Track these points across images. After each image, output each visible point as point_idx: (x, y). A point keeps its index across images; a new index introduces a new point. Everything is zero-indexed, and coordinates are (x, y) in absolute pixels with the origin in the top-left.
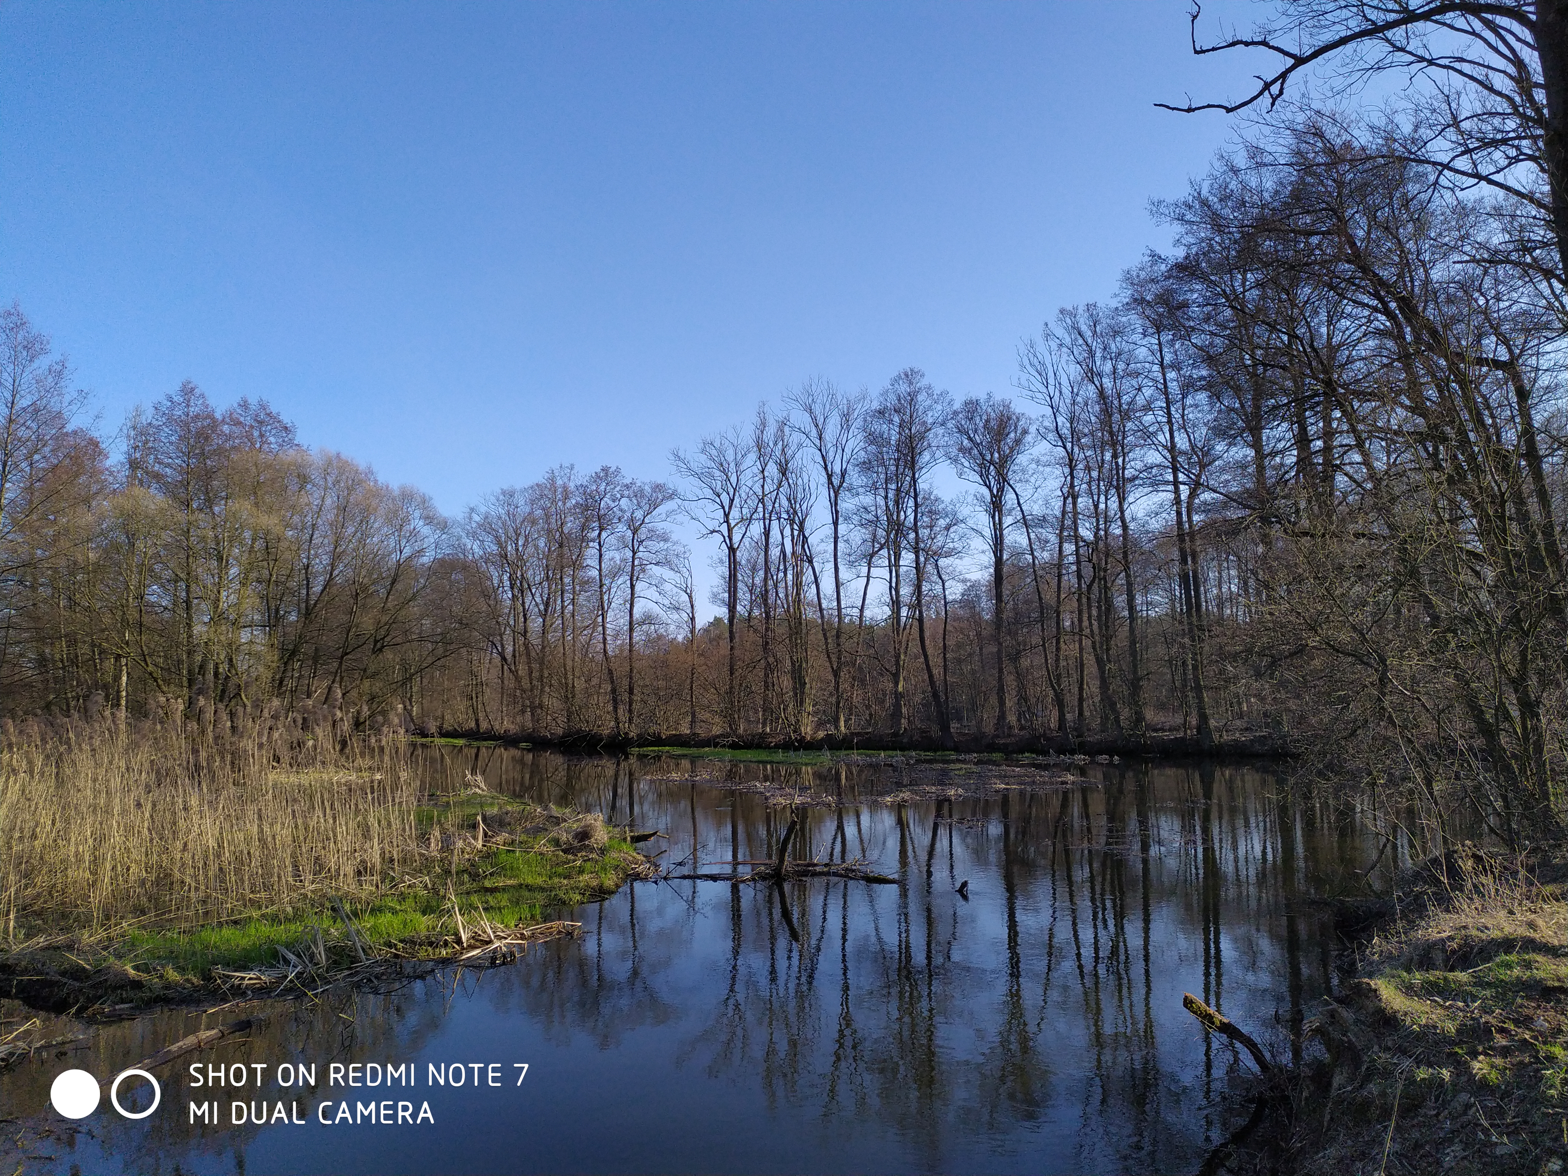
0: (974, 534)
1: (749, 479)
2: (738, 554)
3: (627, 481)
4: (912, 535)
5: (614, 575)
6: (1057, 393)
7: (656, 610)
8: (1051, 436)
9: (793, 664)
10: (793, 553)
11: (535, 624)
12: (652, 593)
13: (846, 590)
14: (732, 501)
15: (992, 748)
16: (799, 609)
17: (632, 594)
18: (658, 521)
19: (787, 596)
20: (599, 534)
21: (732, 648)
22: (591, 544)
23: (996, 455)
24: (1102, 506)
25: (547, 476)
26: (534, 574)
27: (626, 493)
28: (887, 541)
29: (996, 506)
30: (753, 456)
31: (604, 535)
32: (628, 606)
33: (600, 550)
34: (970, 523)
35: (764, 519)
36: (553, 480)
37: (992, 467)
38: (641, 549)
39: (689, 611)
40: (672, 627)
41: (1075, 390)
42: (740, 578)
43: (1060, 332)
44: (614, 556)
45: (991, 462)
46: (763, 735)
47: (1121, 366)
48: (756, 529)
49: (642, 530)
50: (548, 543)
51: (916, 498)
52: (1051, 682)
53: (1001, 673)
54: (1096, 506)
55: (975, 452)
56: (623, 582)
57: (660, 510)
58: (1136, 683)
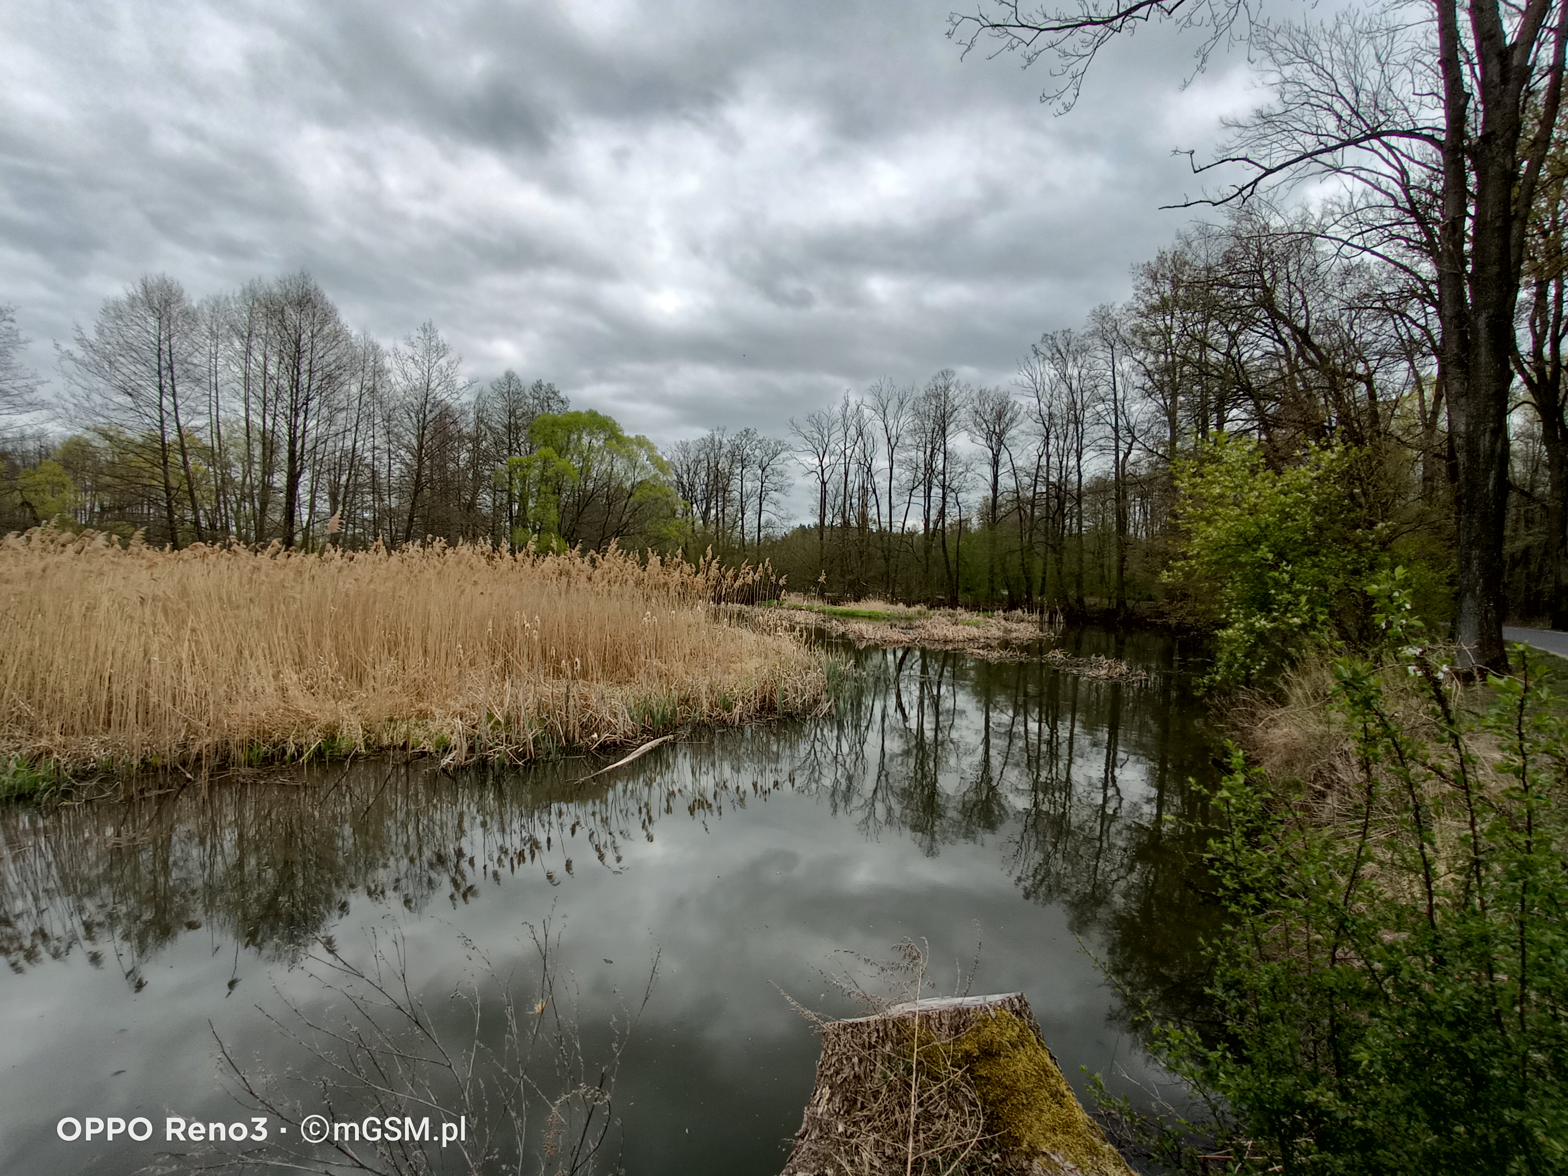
0: (979, 478)
1: (837, 439)
2: (827, 486)
3: (760, 438)
4: (941, 477)
5: (750, 497)
6: (1041, 388)
7: (775, 519)
8: (1035, 416)
14: (824, 452)
16: (865, 522)
17: (760, 509)
18: (777, 463)
22: (736, 477)
23: (997, 428)
24: (1065, 463)
25: (709, 434)
27: (759, 445)
28: (923, 480)
29: (995, 463)
30: (839, 424)
31: (744, 471)
32: (758, 516)
33: (741, 481)
34: (979, 471)
36: (713, 437)
37: (994, 436)
38: (767, 481)
41: (1053, 387)
42: (828, 500)
43: (1045, 349)
44: (750, 484)
45: (994, 432)
48: (840, 470)
49: (768, 469)
50: (708, 475)
51: (945, 454)
52: (1024, 572)
53: (992, 566)
54: (1061, 463)
55: (984, 426)
56: (754, 501)
57: (781, 456)
58: (1080, 575)
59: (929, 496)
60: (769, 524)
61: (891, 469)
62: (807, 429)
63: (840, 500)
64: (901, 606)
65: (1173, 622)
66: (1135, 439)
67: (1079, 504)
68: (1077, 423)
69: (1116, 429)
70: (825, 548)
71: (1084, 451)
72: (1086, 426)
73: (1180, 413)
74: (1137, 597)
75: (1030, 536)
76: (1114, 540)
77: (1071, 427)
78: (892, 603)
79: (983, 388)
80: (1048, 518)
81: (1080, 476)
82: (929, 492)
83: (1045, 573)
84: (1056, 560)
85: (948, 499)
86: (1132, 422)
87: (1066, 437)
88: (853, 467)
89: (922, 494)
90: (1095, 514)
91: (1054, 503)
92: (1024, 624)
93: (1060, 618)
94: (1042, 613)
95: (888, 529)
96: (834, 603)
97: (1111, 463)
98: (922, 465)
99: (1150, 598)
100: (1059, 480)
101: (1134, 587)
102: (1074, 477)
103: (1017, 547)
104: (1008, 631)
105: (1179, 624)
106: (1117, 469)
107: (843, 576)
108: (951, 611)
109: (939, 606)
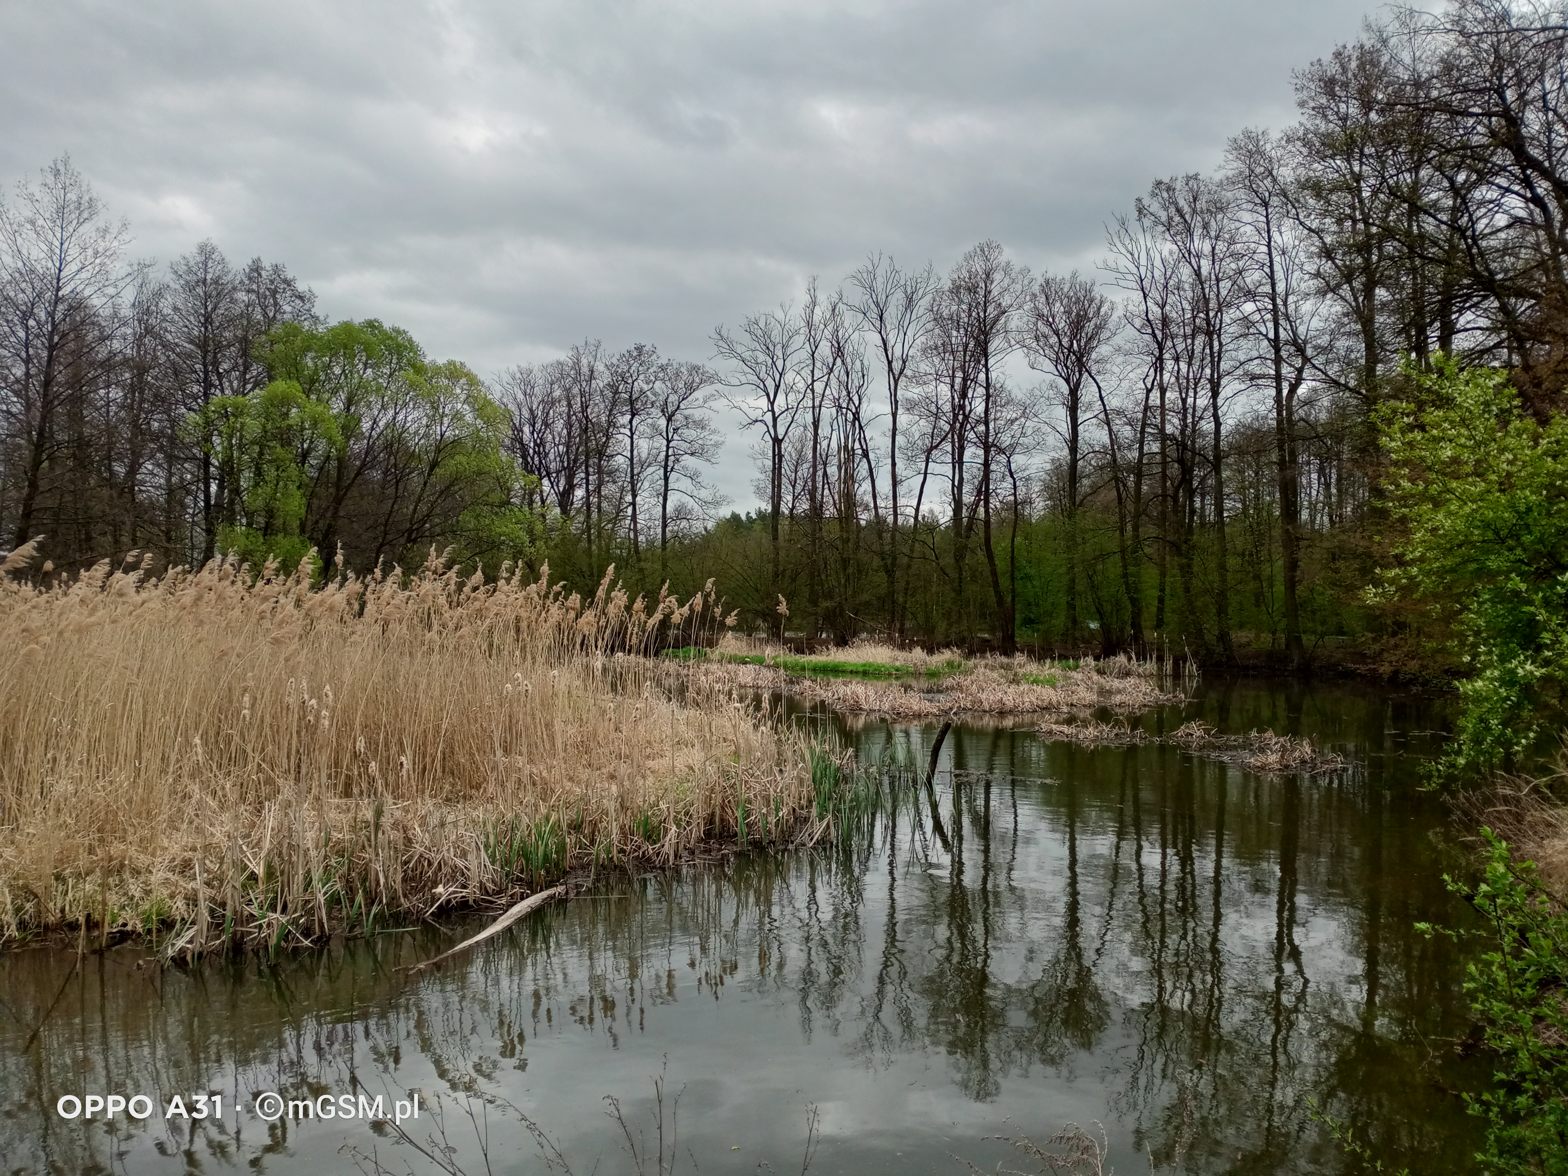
0: (1048, 429)
1: (797, 363)
2: (783, 446)
3: (664, 361)
4: (981, 428)
5: (644, 465)
6: (1149, 275)
7: (691, 503)
8: (1140, 323)
12: (687, 486)
13: (902, 488)
14: (777, 387)
16: (852, 508)
17: (666, 486)
18: (694, 406)
20: (631, 422)
21: (776, 548)
23: (1076, 342)
24: (1190, 400)
25: (571, 354)
27: (661, 375)
28: (951, 432)
29: (1073, 400)
30: (802, 337)
31: (636, 420)
32: (662, 500)
33: (632, 438)
34: (1044, 416)
35: (813, 407)
36: (577, 359)
37: (1070, 356)
38: (676, 437)
41: (1169, 272)
42: (785, 472)
43: (1155, 207)
44: (647, 444)
45: (1070, 350)
48: (804, 419)
49: (678, 416)
50: (569, 425)
51: (987, 388)
52: (1128, 591)
53: (1073, 581)
54: (1184, 401)
55: (1054, 340)
56: (654, 473)
57: (698, 394)
58: (1222, 594)
59: (961, 462)
60: (681, 513)
61: (894, 415)
62: (744, 343)
63: (805, 470)
64: (918, 653)
65: (1385, 669)
66: (1306, 360)
67: (1217, 469)
68: (1209, 334)
69: (1276, 343)
70: (782, 553)
71: (1224, 382)
72: (1225, 339)
73: (1380, 319)
74: (1320, 629)
75: (1136, 528)
76: (1277, 533)
77: (1200, 340)
78: (902, 647)
79: (1050, 275)
80: (1164, 496)
81: (1218, 424)
82: (961, 455)
83: (1162, 590)
84: (1182, 567)
85: (993, 467)
86: (1302, 330)
87: (1191, 358)
88: (828, 413)
89: (949, 458)
90: (1241, 490)
91: (1174, 469)
92: (1132, 680)
93: (1191, 668)
94: (1160, 659)
95: (890, 519)
96: (800, 651)
97: (1271, 402)
98: (947, 407)
99: (1340, 631)
100: (1183, 432)
101: (1313, 612)
102: (1207, 426)
103: (1113, 545)
104: (1103, 692)
105: (1396, 673)
106: (1279, 413)
107: (815, 604)
108: (1004, 660)
109: (983, 652)
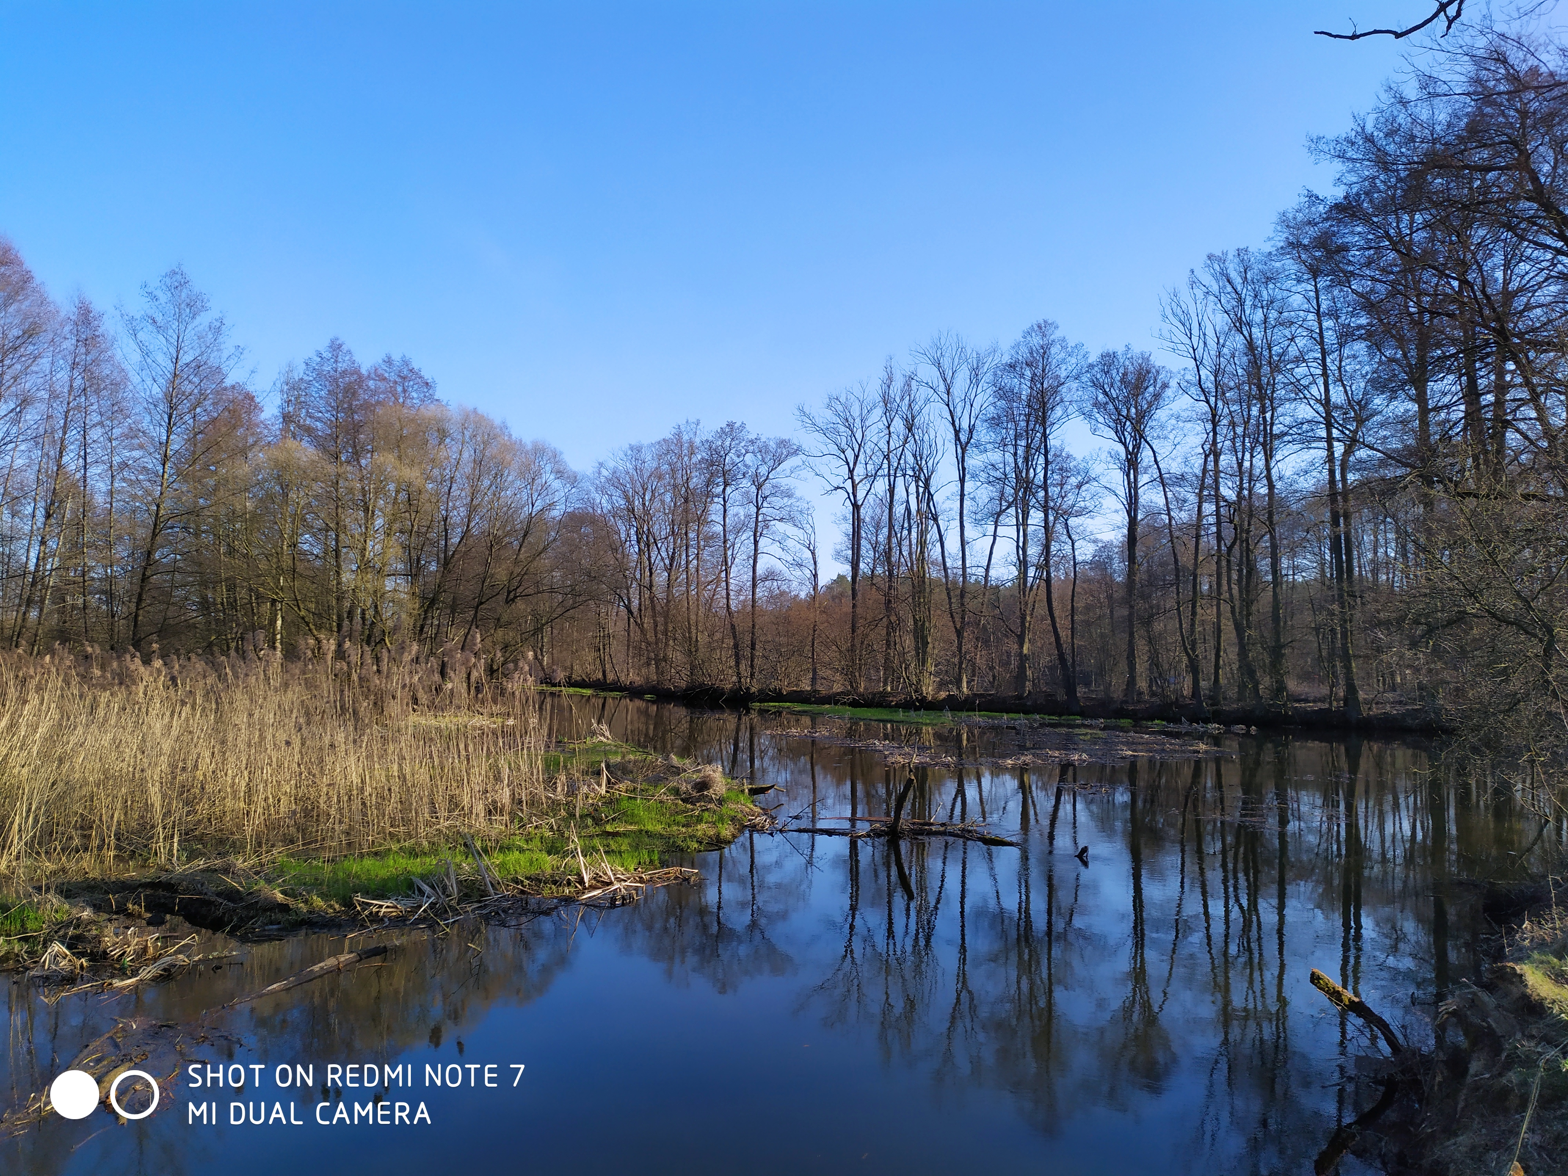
0: (1107, 492)
1: (875, 435)
2: (862, 511)
3: (752, 436)
4: (1042, 494)
5: (738, 532)
6: (1201, 344)
7: (779, 566)
8: (1194, 390)
9: (915, 621)
10: (918, 511)
11: (661, 578)
12: (775, 549)
13: (971, 549)
14: (857, 457)
15: (1120, 713)
16: (923, 567)
17: (756, 550)
18: (782, 477)
19: (910, 554)
20: (724, 489)
21: (854, 606)
22: (716, 500)
23: (1133, 410)
24: (1247, 464)
25: (674, 431)
26: (661, 529)
27: (751, 448)
28: (1015, 499)
29: (1131, 464)
30: (878, 412)
31: (729, 490)
32: (751, 562)
33: (724, 506)
34: (1103, 481)
35: (889, 475)
36: (679, 435)
37: (1128, 423)
38: (765, 504)
39: (812, 568)
40: (795, 584)
41: (1221, 341)
42: (863, 534)
43: (1207, 279)
44: (739, 511)
45: (1127, 418)
46: (884, 694)
47: (1273, 315)
48: (881, 486)
49: (766, 485)
50: (674, 498)
51: (1047, 456)
52: (1185, 647)
53: (1132, 637)
54: (1239, 465)
55: (1112, 408)
56: (745, 538)
57: (786, 465)
59: (1025, 524)
60: (771, 576)
61: (962, 481)
62: (828, 420)
63: (882, 536)
71: (1276, 444)
72: (1278, 402)
81: (1272, 486)
82: (1025, 519)
85: (1054, 529)
89: (1014, 522)
95: (960, 579)
97: (1323, 466)
98: (1012, 475)
100: (1239, 496)
102: (1262, 488)
106: (1332, 477)
